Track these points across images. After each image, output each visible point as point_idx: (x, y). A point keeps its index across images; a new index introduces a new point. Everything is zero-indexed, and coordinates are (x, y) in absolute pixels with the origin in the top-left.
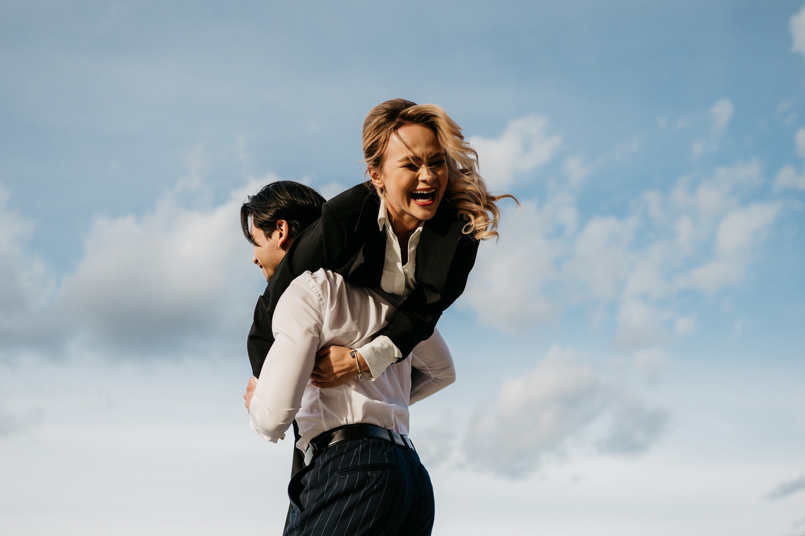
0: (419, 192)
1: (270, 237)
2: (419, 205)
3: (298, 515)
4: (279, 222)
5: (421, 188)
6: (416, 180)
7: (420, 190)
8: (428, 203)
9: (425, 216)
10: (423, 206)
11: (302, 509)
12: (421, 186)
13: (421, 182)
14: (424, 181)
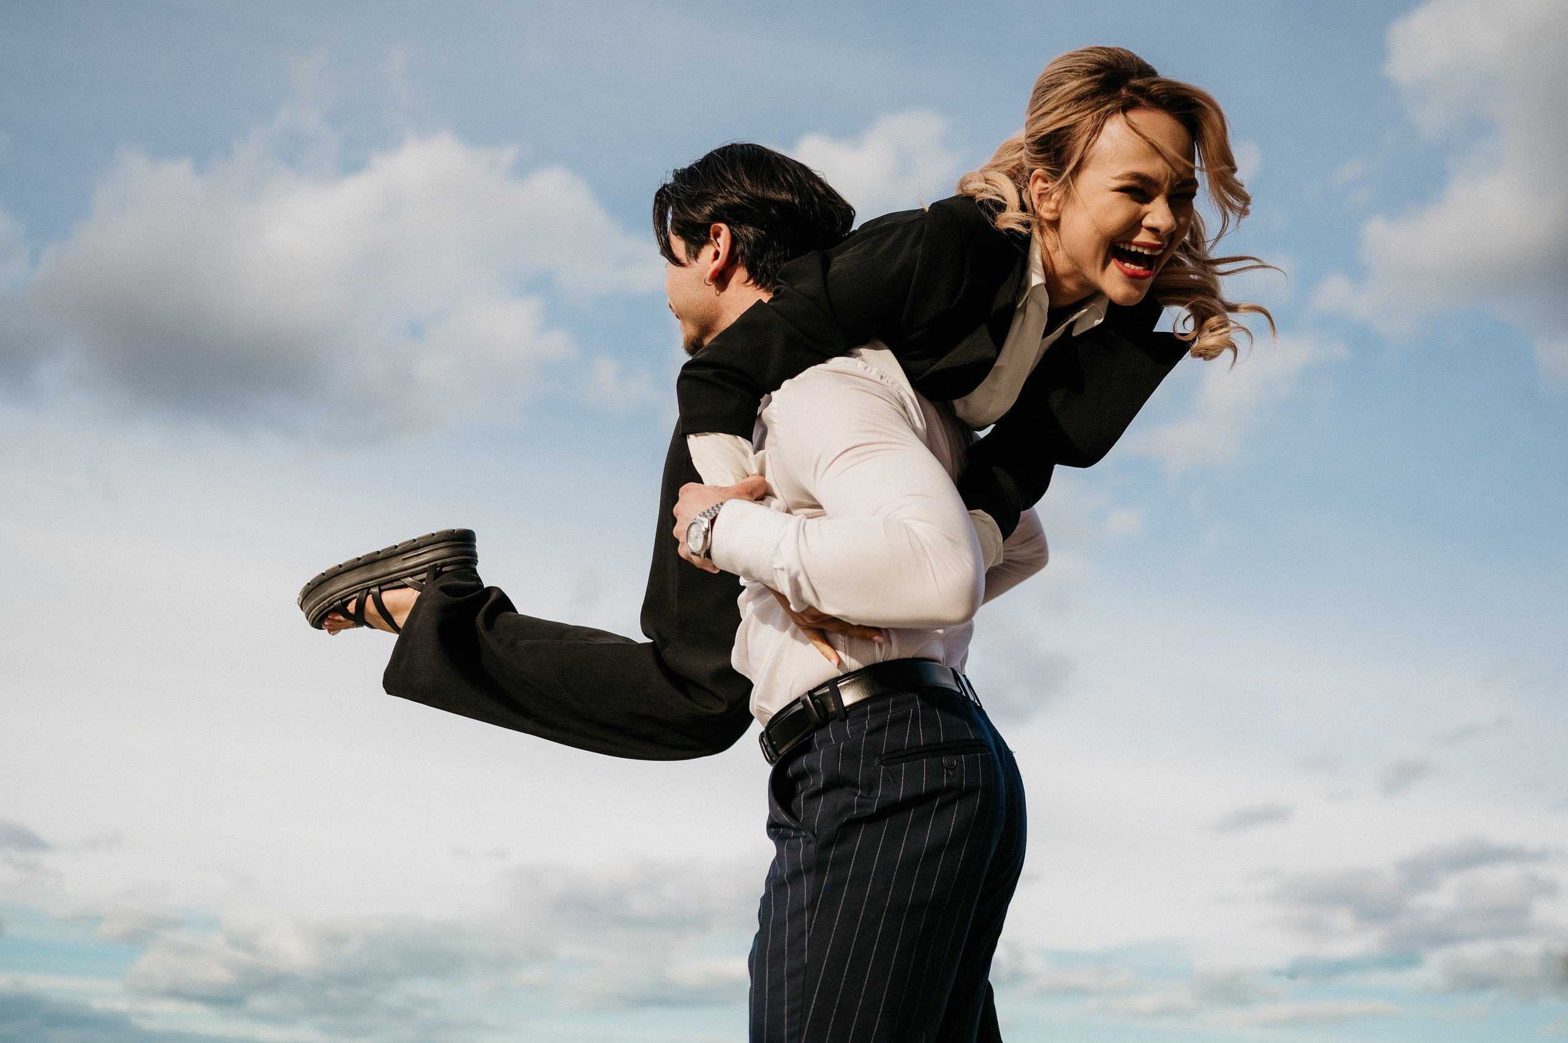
0: (1133, 249)
1: (696, 257)
2: (1125, 273)
4: (715, 227)
5: (1140, 242)
6: (1137, 223)
7: (1138, 245)
8: (1143, 274)
9: (1128, 297)
10: (1132, 278)
12: (1143, 237)
13: (1145, 230)
14: (1153, 230)
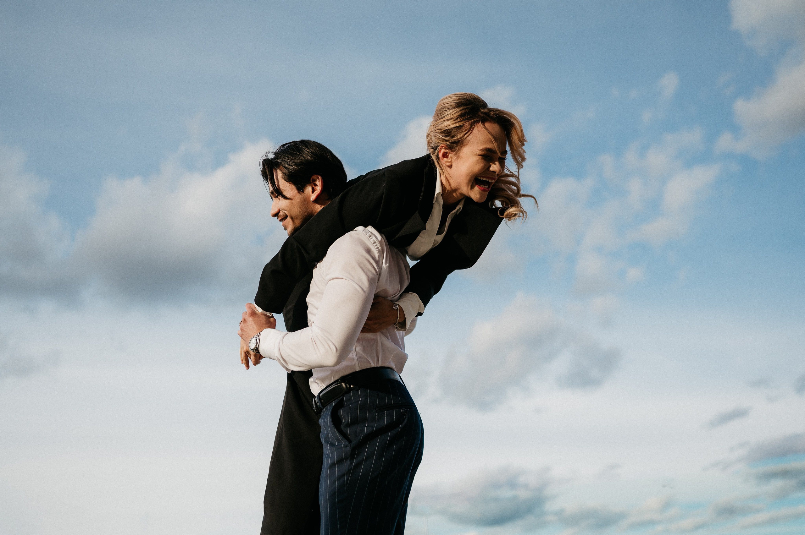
0: (484, 179)
1: (302, 191)
2: (480, 189)
3: (346, 447)
4: (314, 177)
6: (487, 169)
8: (487, 189)
9: (480, 199)
11: (350, 441)
14: (493, 172)
